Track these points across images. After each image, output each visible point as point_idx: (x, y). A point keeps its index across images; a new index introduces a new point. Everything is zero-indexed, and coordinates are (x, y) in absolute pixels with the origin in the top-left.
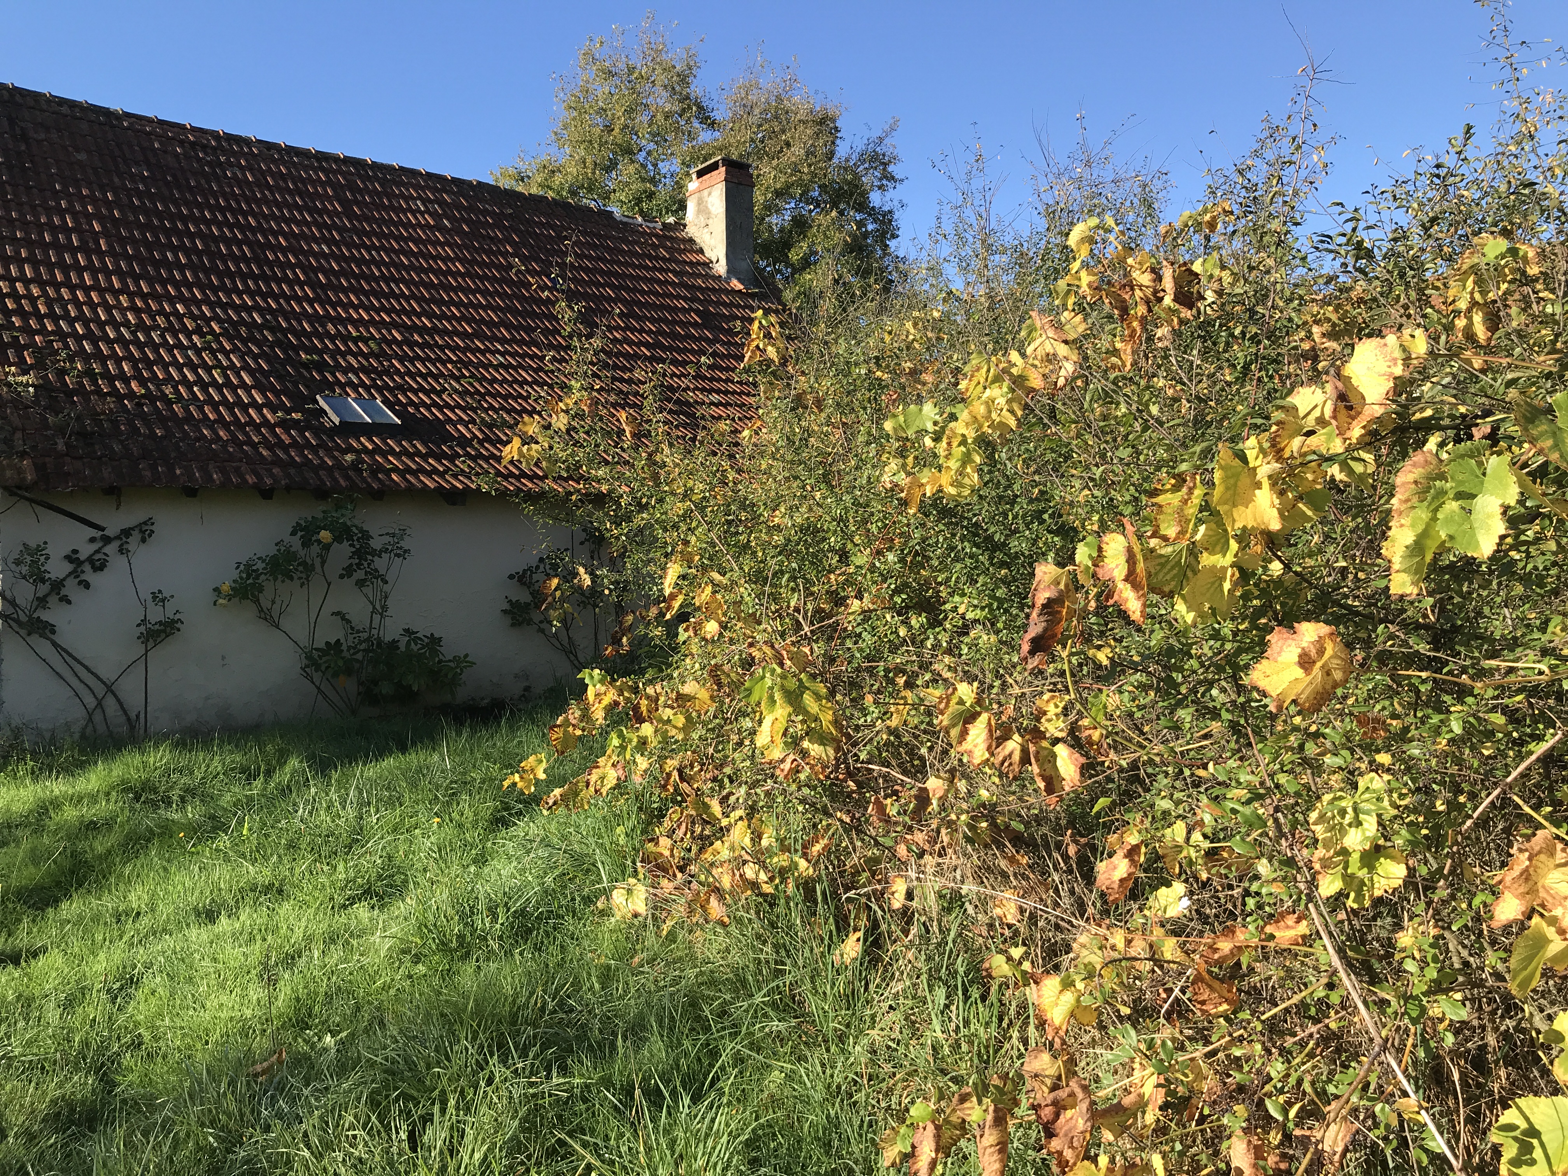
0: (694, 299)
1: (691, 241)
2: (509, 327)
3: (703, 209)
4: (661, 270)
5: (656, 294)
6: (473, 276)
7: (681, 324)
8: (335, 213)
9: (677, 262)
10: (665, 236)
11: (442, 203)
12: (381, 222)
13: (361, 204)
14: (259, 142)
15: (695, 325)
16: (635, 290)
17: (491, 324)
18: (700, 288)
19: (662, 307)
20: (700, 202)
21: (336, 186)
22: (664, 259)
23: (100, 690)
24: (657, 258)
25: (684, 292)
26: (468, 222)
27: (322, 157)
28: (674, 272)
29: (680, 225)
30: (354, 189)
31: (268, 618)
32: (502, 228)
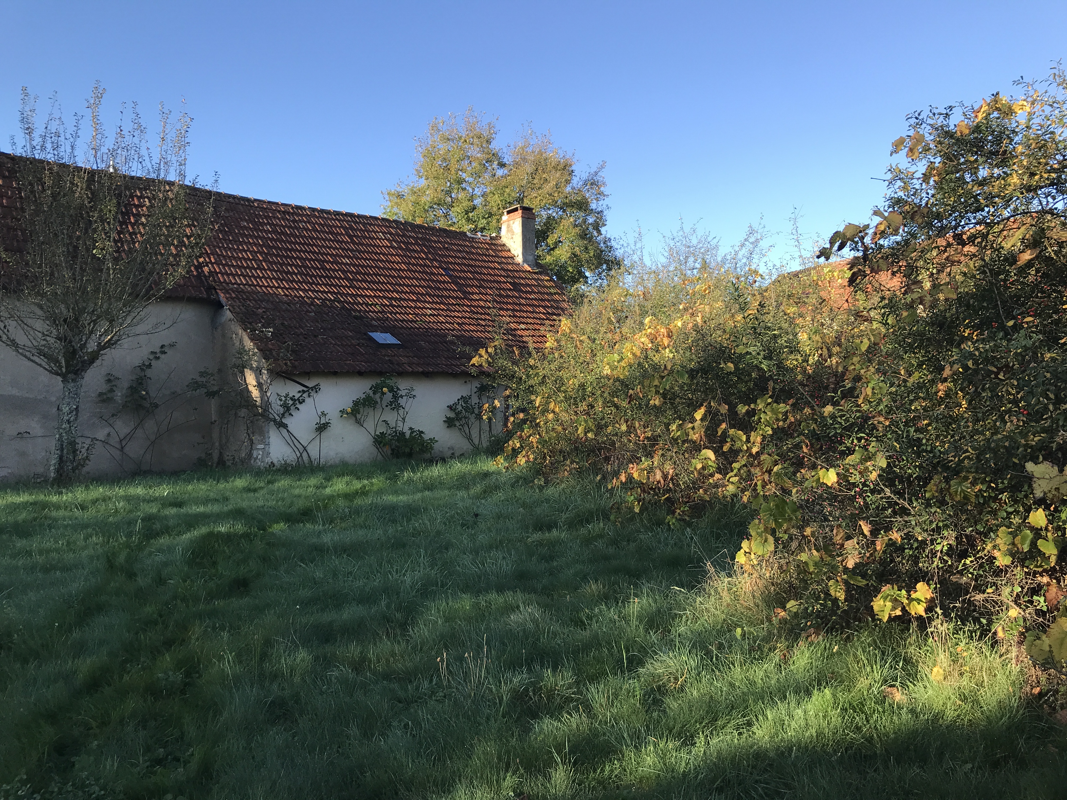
0: (508, 276)
1: (504, 245)
2: (430, 295)
3: (510, 230)
4: (492, 262)
5: (491, 275)
6: (411, 271)
7: (504, 289)
8: (347, 243)
9: (498, 257)
10: (492, 244)
11: (391, 234)
12: (367, 245)
13: (357, 237)
14: (309, 208)
15: (510, 290)
16: (481, 273)
17: (422, 294)
18: (510, 271)
19: (494, 281)
20: (509, 226)
21: (345, 228)
22: (492, 256)
23: (301, 449)
24: (489, 255)
25: (503, 273)
26: (404, 243)
27: (337, 213)
28: (497, 262)
29: (498, 237)
30: (352, 228)
31: (359, 423)
32: (418, 245)
